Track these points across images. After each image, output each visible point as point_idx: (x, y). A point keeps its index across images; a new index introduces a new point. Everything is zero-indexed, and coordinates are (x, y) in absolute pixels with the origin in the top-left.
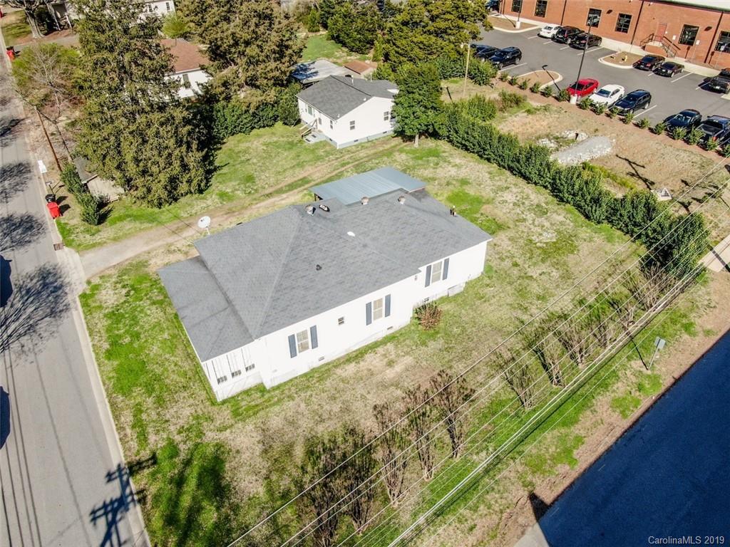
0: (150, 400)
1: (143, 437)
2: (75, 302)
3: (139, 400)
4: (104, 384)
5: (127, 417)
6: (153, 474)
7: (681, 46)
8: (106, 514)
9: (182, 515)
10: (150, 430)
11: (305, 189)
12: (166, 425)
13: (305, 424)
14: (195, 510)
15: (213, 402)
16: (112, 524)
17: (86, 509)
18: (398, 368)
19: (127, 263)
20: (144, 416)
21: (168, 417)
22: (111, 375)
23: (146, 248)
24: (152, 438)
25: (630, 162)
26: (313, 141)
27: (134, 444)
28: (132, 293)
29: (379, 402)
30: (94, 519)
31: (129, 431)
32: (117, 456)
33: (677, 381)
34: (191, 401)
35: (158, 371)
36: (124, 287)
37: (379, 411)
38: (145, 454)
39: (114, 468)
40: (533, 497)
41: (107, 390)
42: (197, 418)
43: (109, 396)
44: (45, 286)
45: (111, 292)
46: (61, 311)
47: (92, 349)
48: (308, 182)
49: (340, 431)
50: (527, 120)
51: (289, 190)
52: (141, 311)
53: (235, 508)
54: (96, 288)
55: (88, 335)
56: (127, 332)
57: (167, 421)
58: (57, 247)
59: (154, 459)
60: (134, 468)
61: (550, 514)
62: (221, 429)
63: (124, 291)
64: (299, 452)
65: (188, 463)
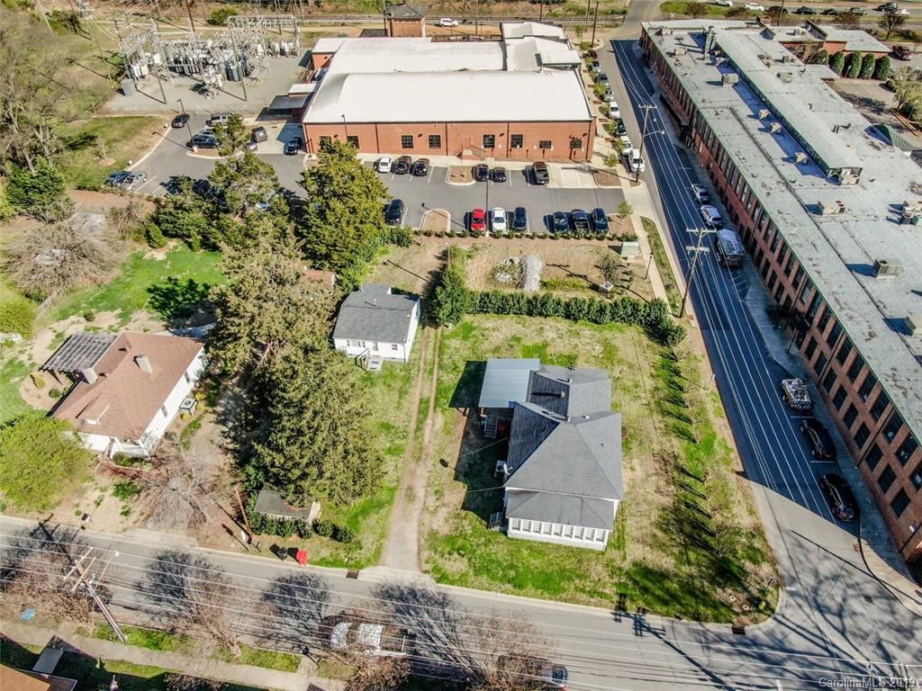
0: (577, 581)
1: (602, 595)
2: (440, 588)
3: (572, 586)
4: (544, 599)
5: (584, 597)
6: (632, 600)
7: (486, 149)
8: (641, 630)
9: (667, 597)
10: (600, 590)
11: (435, 408)
12: (602, 582)
13: (646, 522)
14: (668, 591)
15: (603, 554)
16: (649, 630)
17: (632, 636)
18: (638, 468)
19: (422, 541)
20: (588, 589)
21: (597, 579)
22: (539, 592)
23: (414, 524)
24: (607, 591)
25: (559, 266)
26: (379, 367)
27: (605, 601)
28: (462, 552)
29: (655, 488)
30: (641, 635)
31: (593, 600)
32: (606, 612)
33: (718, 387)
34: (593, 563)
35: (556, 568)
36: (450, 554)
37: (658, 491)
38: (616, 598)
39: (613, 616)
40: (738, 473)
41: (550, 599)
42: (607, 566)
43: (556, 600)
44: (401, 598)
45: (451, 563)
46: (444, 598)
47: (505, 595)
48: (428, 401)
49: (661, 512)
50: (476, 265)
51: (426, 416)
52: (488, 555)
53: (676, 575)
54: (436, 569)
55: (488, 592)
56: (503, 570)
57: (599, 580)
58: (352, 576)
59: (622, 596)
60: (621, 607)
61: (749, 474)
62: (624, 559)
63: (456, 555)
64: (660, 534)
65: (636, 582)
